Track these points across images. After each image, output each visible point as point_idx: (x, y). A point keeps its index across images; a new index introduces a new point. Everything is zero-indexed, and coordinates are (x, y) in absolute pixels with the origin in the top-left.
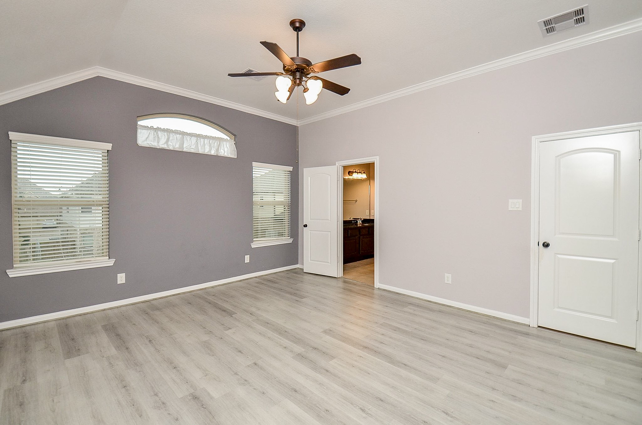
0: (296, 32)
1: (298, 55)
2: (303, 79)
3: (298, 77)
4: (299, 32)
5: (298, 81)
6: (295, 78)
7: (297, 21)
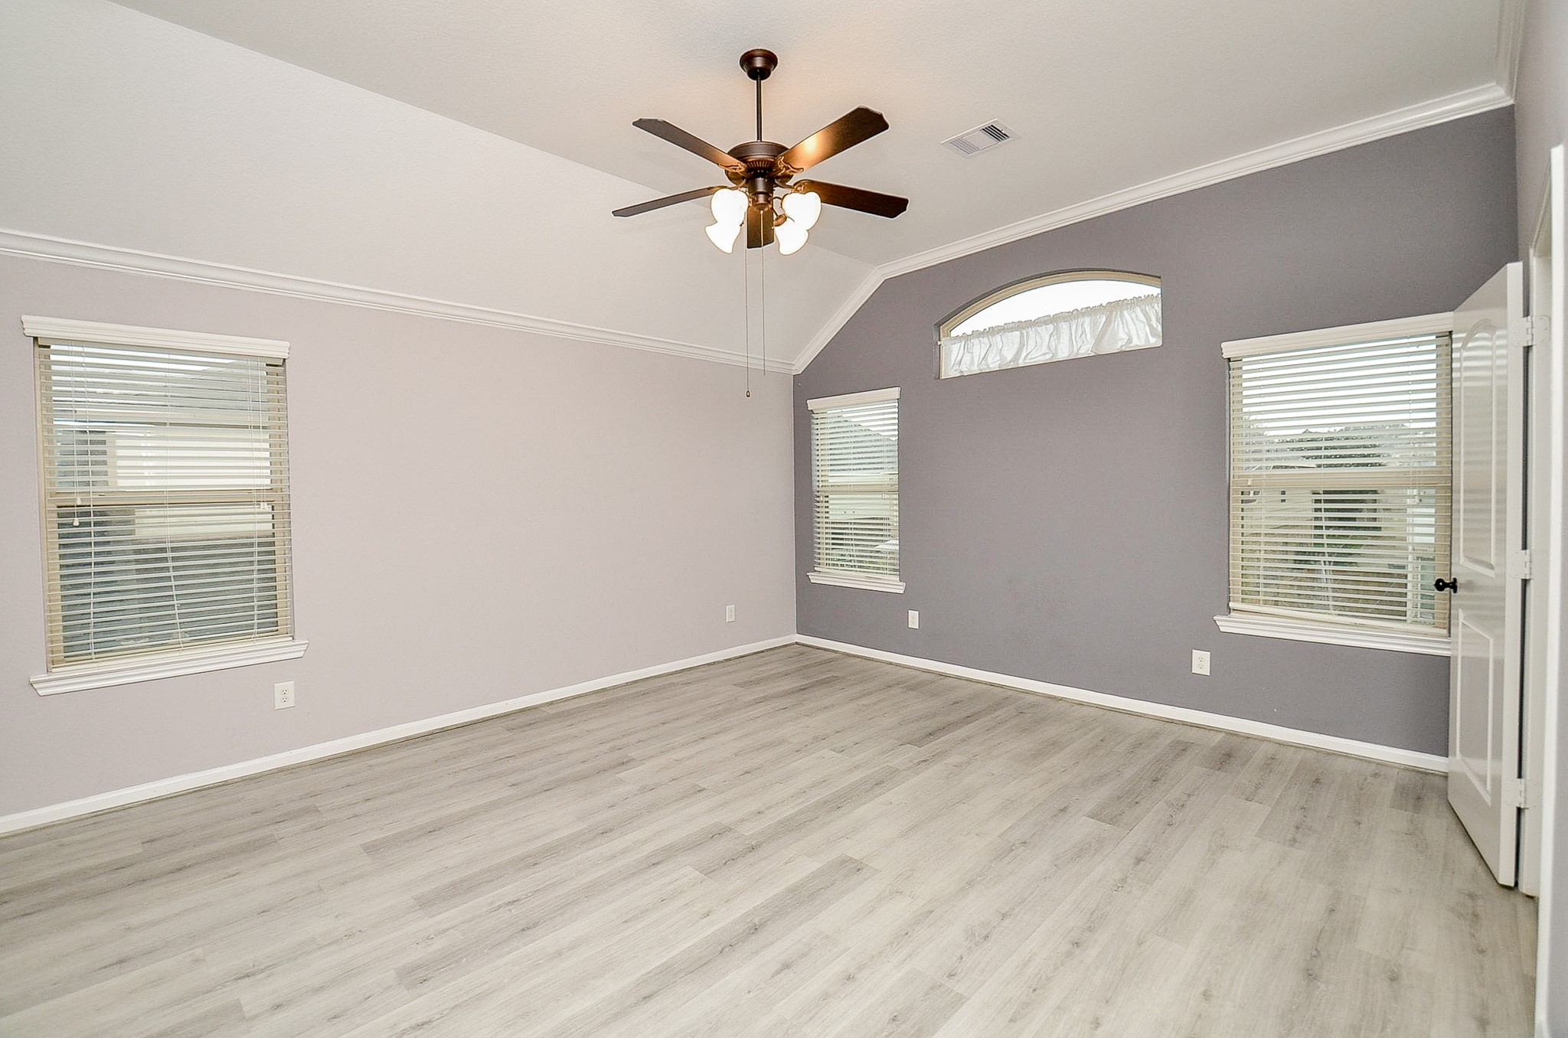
0: (755, 81)
1: (759, 136)
2: (773, 193)
3: (761, 188)
4: (762, 81)
5: (761, 199)
6: (753, 193)
7: (757, 53)
